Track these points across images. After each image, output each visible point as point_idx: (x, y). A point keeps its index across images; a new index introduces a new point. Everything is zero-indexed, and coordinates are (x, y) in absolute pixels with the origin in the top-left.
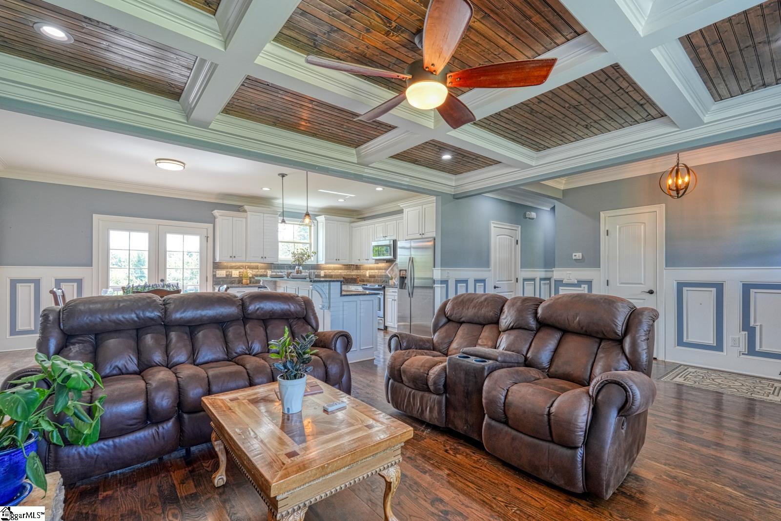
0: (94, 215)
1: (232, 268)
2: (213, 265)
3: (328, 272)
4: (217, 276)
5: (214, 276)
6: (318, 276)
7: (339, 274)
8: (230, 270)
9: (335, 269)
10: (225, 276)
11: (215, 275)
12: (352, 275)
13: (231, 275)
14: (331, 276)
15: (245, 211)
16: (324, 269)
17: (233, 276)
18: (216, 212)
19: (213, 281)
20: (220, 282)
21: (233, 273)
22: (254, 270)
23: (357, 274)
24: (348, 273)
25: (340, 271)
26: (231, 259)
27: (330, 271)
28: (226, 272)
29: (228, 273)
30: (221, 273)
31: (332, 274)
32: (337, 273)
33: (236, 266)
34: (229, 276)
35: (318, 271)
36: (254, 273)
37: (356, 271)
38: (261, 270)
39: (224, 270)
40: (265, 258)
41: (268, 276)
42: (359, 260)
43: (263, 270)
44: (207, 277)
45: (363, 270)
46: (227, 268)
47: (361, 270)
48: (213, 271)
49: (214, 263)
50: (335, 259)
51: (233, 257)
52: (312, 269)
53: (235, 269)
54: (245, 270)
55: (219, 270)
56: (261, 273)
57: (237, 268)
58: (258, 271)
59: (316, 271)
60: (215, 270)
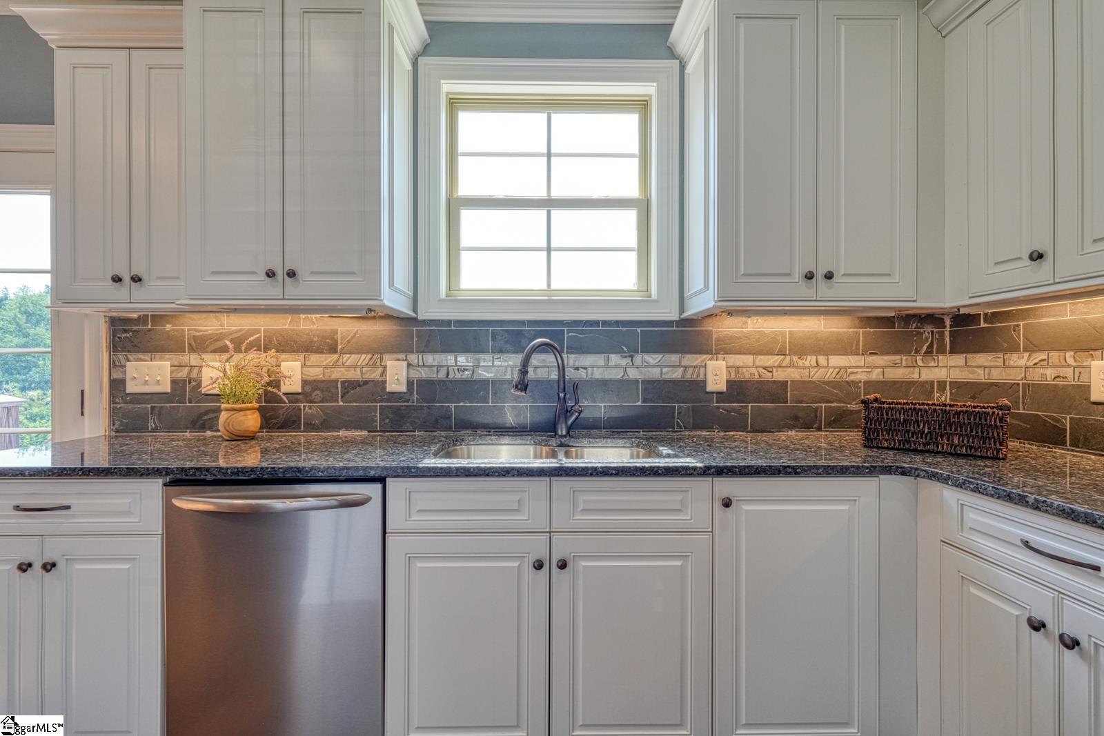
1: (201, 345)
2: (112, 333)
3: (752, 367)
4: (131, 388)
5: (117, 386)
7: (830, 375)
8: (193, 359)
9: (800, 348)
10: (167, 388)
11: (123, 382)
12: (927, 387)
13: (199, 384)
14: (774, 391)
16: (726, 348)
17: (206, 388)
19: (114, 413)
20: (143, 417)
22: (315, 358)
25: (837, 361)
28: (175, 367)
29: (182, 374)
30: (152, 374)
31: (779, 375)
32: (817, 375)
34: (183, 387)
35: (689, 360)
36: (315, 373)
37: (958, 360)
38: (350, 359)
39: (162, 359)
40: (292, 274)
41: (391, 387)
42: (1037, 257)
43: (364, 358)
44: (82, 392)
45: (1031, 348)
46: (180, 349)
47: (1014, 348)
48: (113, 364)
49: (114, 322)
50: (798, 273)
51: (127, 279)
52: (646, 350)
53: (214, 351)
54: (264, 359)
55: (141, 356)
56: (354, 375)
57: (224, 349)
58: (335, 365)
59: (674, 358)
60: (121, 356)
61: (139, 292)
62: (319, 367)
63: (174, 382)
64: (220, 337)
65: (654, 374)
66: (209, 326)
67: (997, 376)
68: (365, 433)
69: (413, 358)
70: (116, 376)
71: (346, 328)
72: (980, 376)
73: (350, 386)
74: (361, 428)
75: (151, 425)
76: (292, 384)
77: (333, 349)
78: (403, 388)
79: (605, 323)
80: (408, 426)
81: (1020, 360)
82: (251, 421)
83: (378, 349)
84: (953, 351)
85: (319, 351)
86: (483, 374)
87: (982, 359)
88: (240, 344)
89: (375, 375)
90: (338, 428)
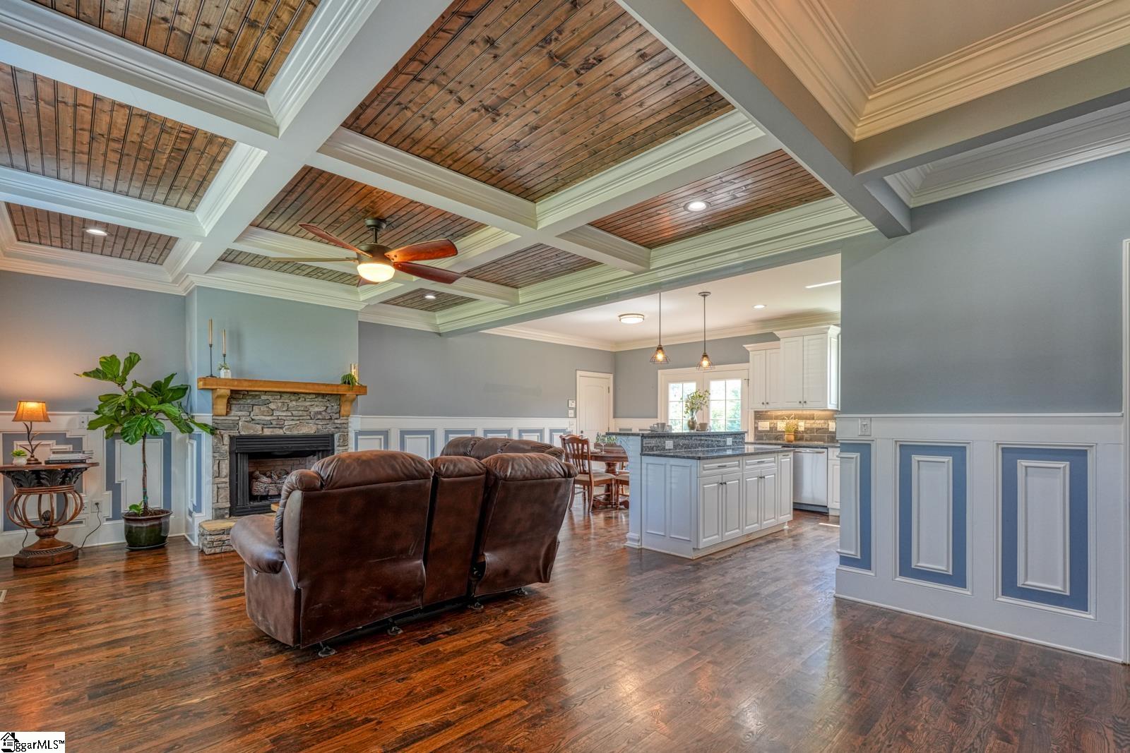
1: (777, 418)
2: (755, 415)
4: (760, 429)
5: (756, 428)
8: (775, 421)
10: (768, 429)
11: (758, 427)
13: (777, 428)
15: (778, 339)
17: (779, 429)
18: (748, 347)
19: (755, 435)
20: (763, 436)
21: (778, 425)
22: (808, 421)
28: (771, 424)
29: (772, 425)
30: (765, 425)
34: (773, 429)
36: (808, 426)
38: (818, 422)
39: (767, 422)
40: (805, 402)
41: (830, 430)
43: (823, 421)
46: (771, 419)
48: (755, 423)
49: (755, 412)
51: (765, 404)
53: (781, 420)
54: (794, 422)
55: (762, 421)
56: (820, 426)
57: (784, 419)
58: (814, 423)
60: (757, 421)
61: (768, 406)
62: (809, 424)
63: (770, 428)
64: (782, 416)
66: (779, 413)
71: (816, 413)
75: (764, 439)
76: (801, 429)
77: (813, 419)
82: (792, 437)
83: (827, 419)
85: (809, 419)
88: (789, 417)
89: (826, 426)
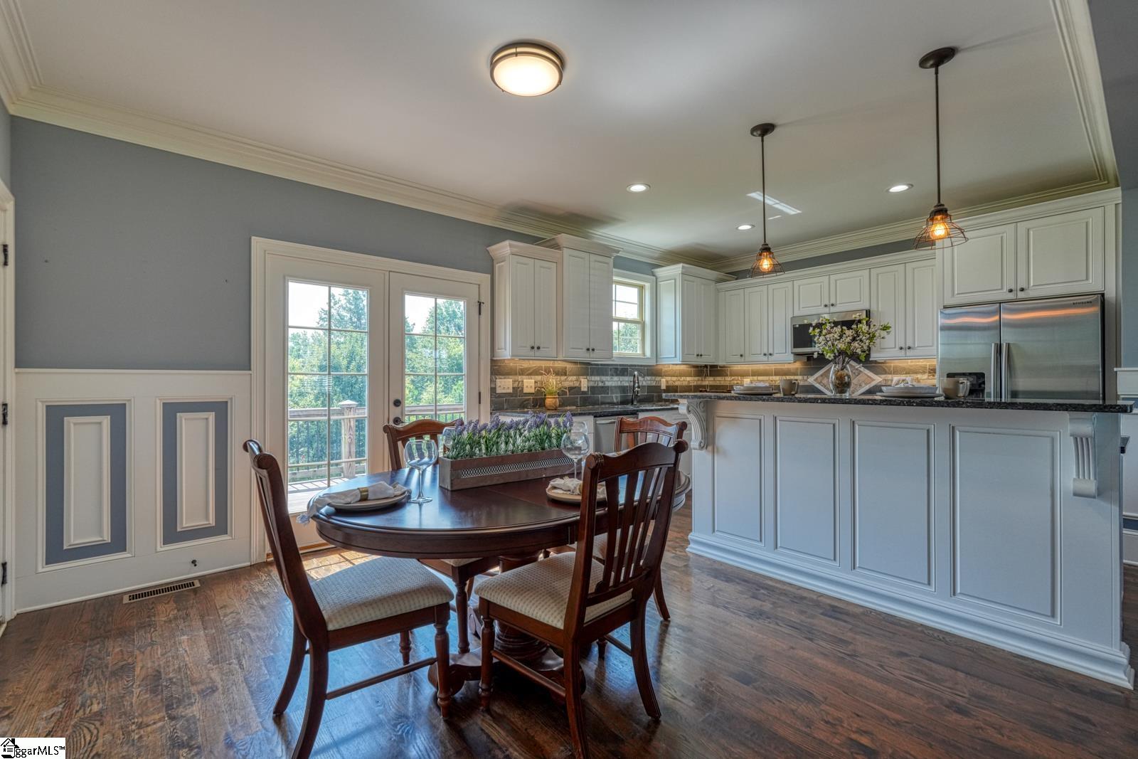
0: (253, 238)
1: (523, 372)
2: (491, 367)
3: (670, 381)
4: (499, 391)
5: (493, 390)
6: (657, 389)
7: (685, 383)
8: (520, 378)
9: (681, 374)
10: (511, 390)
11: (495, 388)
13: (522, 388)
14: (675, 389)
15: (556, 246)
16: (666, 374)
17: (526, 391)
19: (491, 402)
20: (503, 403)
21: (525, 385)
22: (560, 378)
23: (711, 383)
24: (699, 383)
25: (688, 379)
26: (532, 353)
27: (674, 379)
28: (514, 381)
29: (516, 385)
30: (505, 385)
31: (677, 384)
32: (683, 383)
33: (529, 369)
34: (517, 390)
35: (657, 379)
37: (712, 379)
38: (570, 378)
39: (509, 378)
40: (593, 350)
41: (582, 389)
42: (741, 356)
43: (574, 378)
44: (480, 393)
45: (731, 375)
46: (515, 374)
47: (727, 376)
48: (491, 383)
49: (489, 362)
50: (695, 354)
51: (536, 348)
52: (648, 376)
53: (528, 375)
55: (501, 377)
56: (571, 384)
58: (566, 380)
59: (654, 378)
60: (493, 378)
63: (513, 388)
65: (649, 383)
66: (526, 364)
67: (722, 383)
68: (575, 407)
69: (588, 377)
70: (493, 386)
72: (718, 383)
73: (571, 389)
74: (574, 405)
75: (505, 407)
78: (586, 390)
79: (638, 366)
80: (587, 404)
81: (728, 379)
83: (578, 374)
84: (710, 376)
85: (561, 375)
86: (608, 384)
87: (719, 378)
88: (536, 372)
89: (577, 385)
90: (567, 406)
